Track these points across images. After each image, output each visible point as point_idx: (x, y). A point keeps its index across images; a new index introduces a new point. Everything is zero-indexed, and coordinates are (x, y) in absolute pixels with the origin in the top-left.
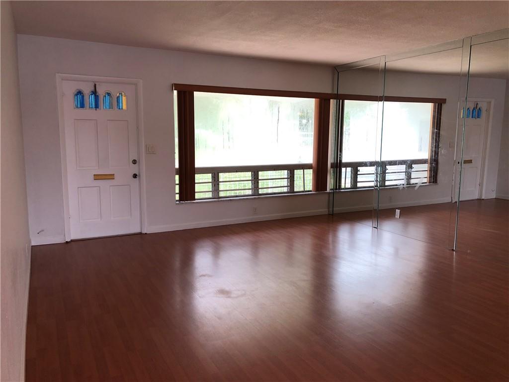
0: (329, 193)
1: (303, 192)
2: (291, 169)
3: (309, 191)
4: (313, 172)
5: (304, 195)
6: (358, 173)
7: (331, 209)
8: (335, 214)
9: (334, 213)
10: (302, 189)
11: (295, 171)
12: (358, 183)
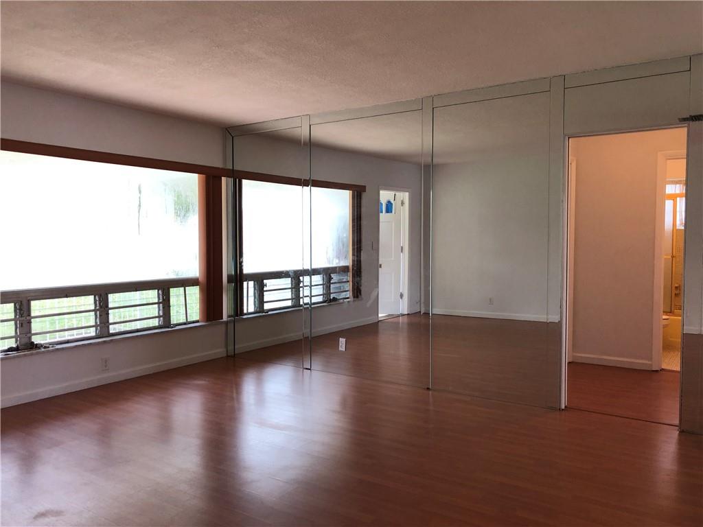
0: (227, 323)
1: (185, 324)
2: (163, 287)
3: (194, 322)
4: (201, 290)
5: (188, 330)
6: (265, 289)
7: (231, 348)
8: (237, 354)
9: (236, 352)
10: (183, 320)
11: (171, 289)
12: (265, 304)
